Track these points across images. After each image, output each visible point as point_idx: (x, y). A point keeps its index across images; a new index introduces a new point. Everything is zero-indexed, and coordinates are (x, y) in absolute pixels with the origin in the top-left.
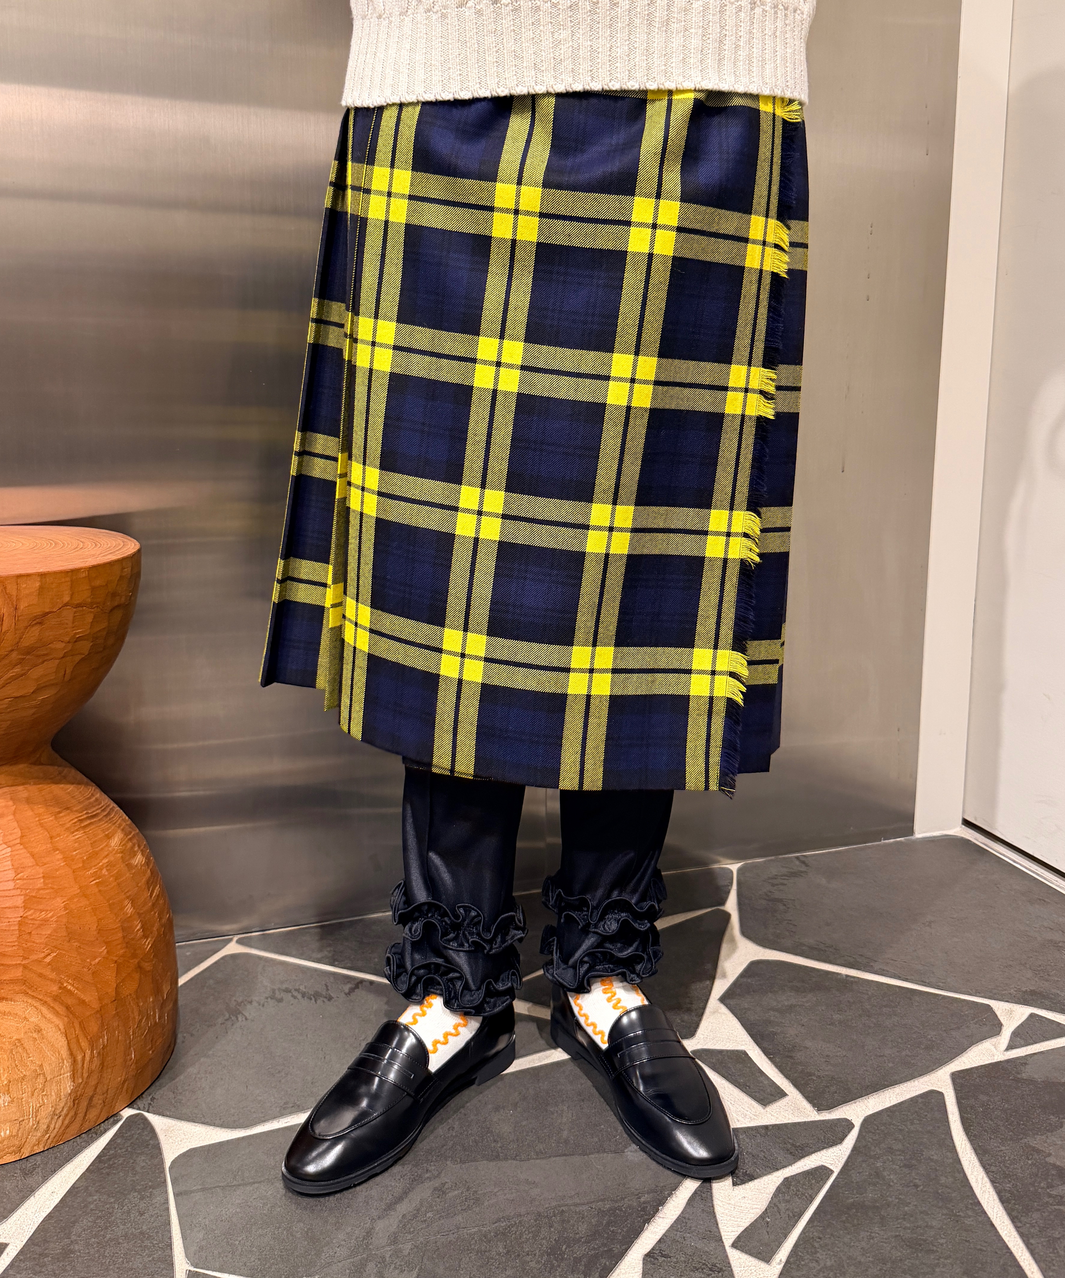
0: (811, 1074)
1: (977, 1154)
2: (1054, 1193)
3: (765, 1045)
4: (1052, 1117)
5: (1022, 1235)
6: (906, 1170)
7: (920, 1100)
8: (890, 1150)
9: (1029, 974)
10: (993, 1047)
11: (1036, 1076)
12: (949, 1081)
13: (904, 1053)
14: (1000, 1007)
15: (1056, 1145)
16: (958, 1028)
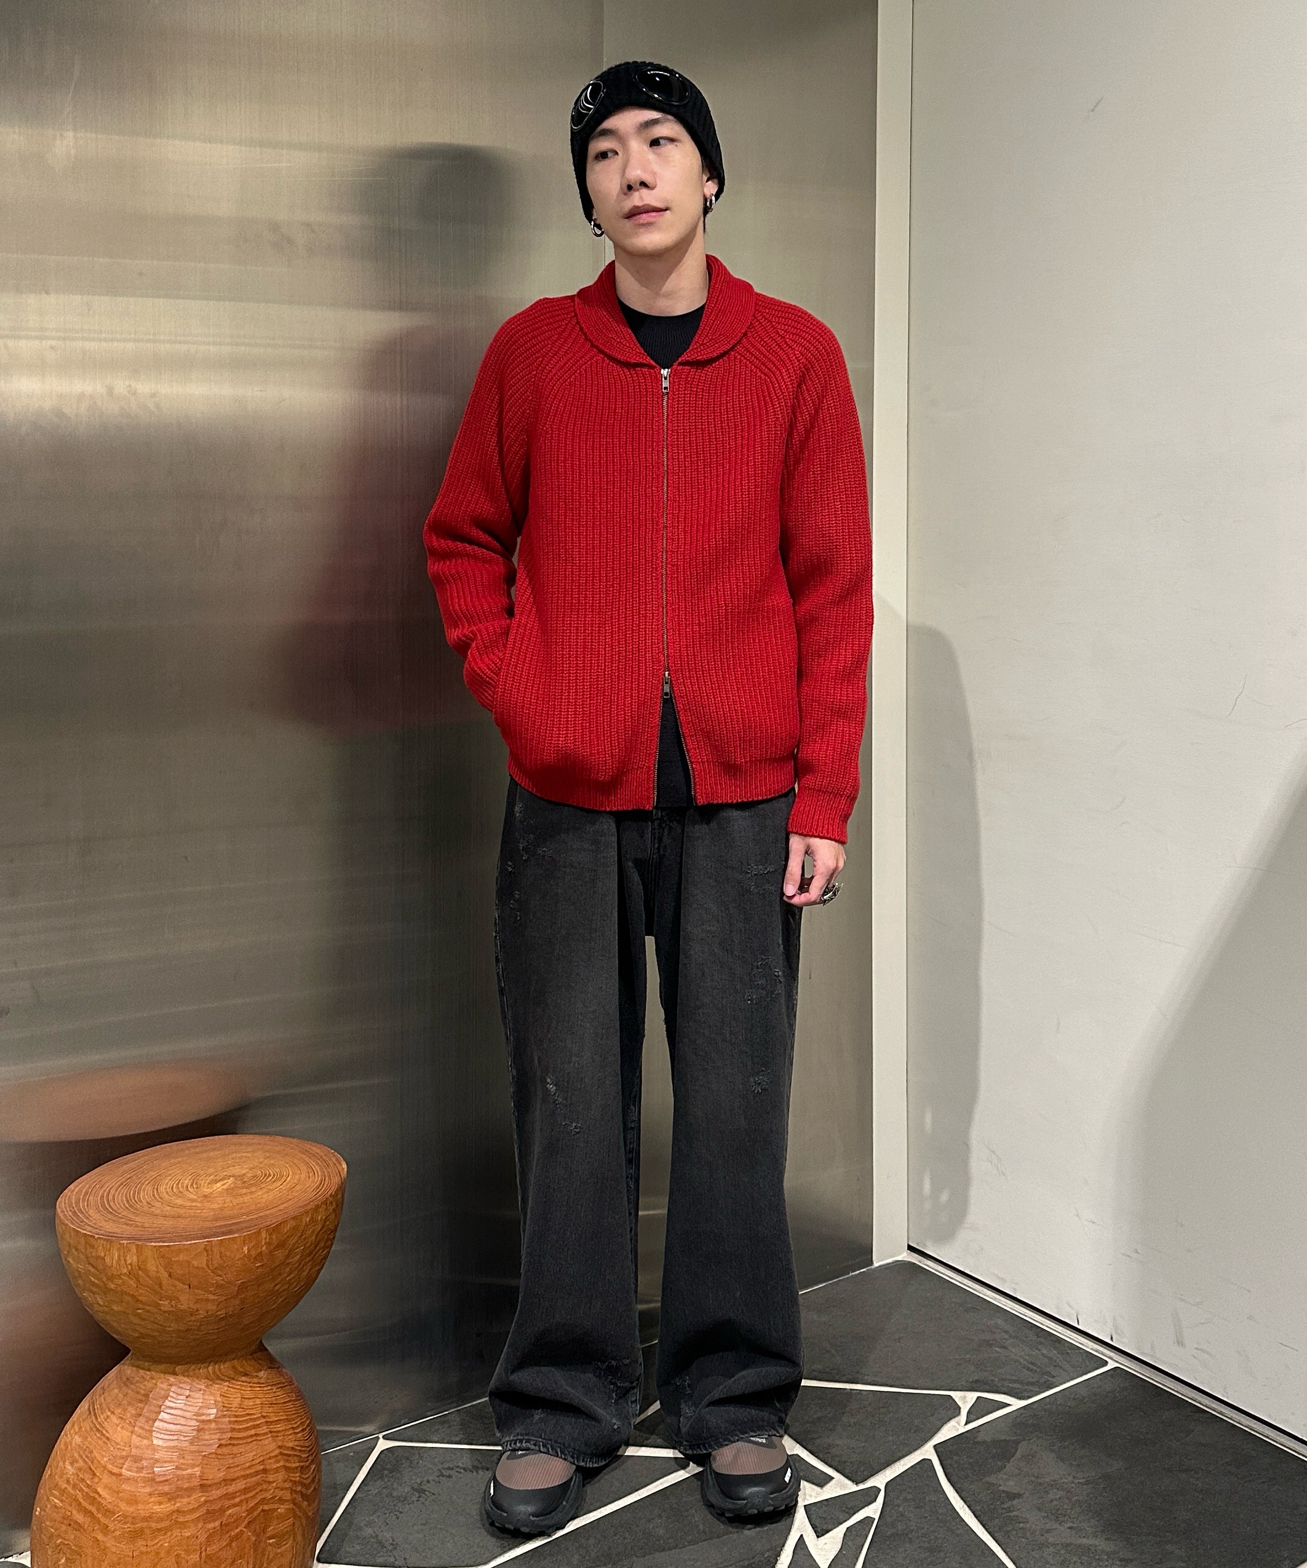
0: (847, 1462)
1: (957, 1493)
2: (1005, 1506)
3: (810, 1447)
4: (999, 1463)
5: (989, 1533)
6: (917, 1510)
7: (918, 1466)
8: (906, 1500)
9: (973, 1368)
10: (957, 1425)
11: (987, 1439)
12: (933, 1451)
13: (901, 1438)
14: (956, 1395)
15: (1001, 1478)
16: (933, 1415)
